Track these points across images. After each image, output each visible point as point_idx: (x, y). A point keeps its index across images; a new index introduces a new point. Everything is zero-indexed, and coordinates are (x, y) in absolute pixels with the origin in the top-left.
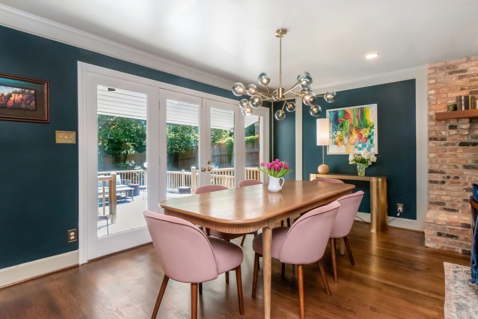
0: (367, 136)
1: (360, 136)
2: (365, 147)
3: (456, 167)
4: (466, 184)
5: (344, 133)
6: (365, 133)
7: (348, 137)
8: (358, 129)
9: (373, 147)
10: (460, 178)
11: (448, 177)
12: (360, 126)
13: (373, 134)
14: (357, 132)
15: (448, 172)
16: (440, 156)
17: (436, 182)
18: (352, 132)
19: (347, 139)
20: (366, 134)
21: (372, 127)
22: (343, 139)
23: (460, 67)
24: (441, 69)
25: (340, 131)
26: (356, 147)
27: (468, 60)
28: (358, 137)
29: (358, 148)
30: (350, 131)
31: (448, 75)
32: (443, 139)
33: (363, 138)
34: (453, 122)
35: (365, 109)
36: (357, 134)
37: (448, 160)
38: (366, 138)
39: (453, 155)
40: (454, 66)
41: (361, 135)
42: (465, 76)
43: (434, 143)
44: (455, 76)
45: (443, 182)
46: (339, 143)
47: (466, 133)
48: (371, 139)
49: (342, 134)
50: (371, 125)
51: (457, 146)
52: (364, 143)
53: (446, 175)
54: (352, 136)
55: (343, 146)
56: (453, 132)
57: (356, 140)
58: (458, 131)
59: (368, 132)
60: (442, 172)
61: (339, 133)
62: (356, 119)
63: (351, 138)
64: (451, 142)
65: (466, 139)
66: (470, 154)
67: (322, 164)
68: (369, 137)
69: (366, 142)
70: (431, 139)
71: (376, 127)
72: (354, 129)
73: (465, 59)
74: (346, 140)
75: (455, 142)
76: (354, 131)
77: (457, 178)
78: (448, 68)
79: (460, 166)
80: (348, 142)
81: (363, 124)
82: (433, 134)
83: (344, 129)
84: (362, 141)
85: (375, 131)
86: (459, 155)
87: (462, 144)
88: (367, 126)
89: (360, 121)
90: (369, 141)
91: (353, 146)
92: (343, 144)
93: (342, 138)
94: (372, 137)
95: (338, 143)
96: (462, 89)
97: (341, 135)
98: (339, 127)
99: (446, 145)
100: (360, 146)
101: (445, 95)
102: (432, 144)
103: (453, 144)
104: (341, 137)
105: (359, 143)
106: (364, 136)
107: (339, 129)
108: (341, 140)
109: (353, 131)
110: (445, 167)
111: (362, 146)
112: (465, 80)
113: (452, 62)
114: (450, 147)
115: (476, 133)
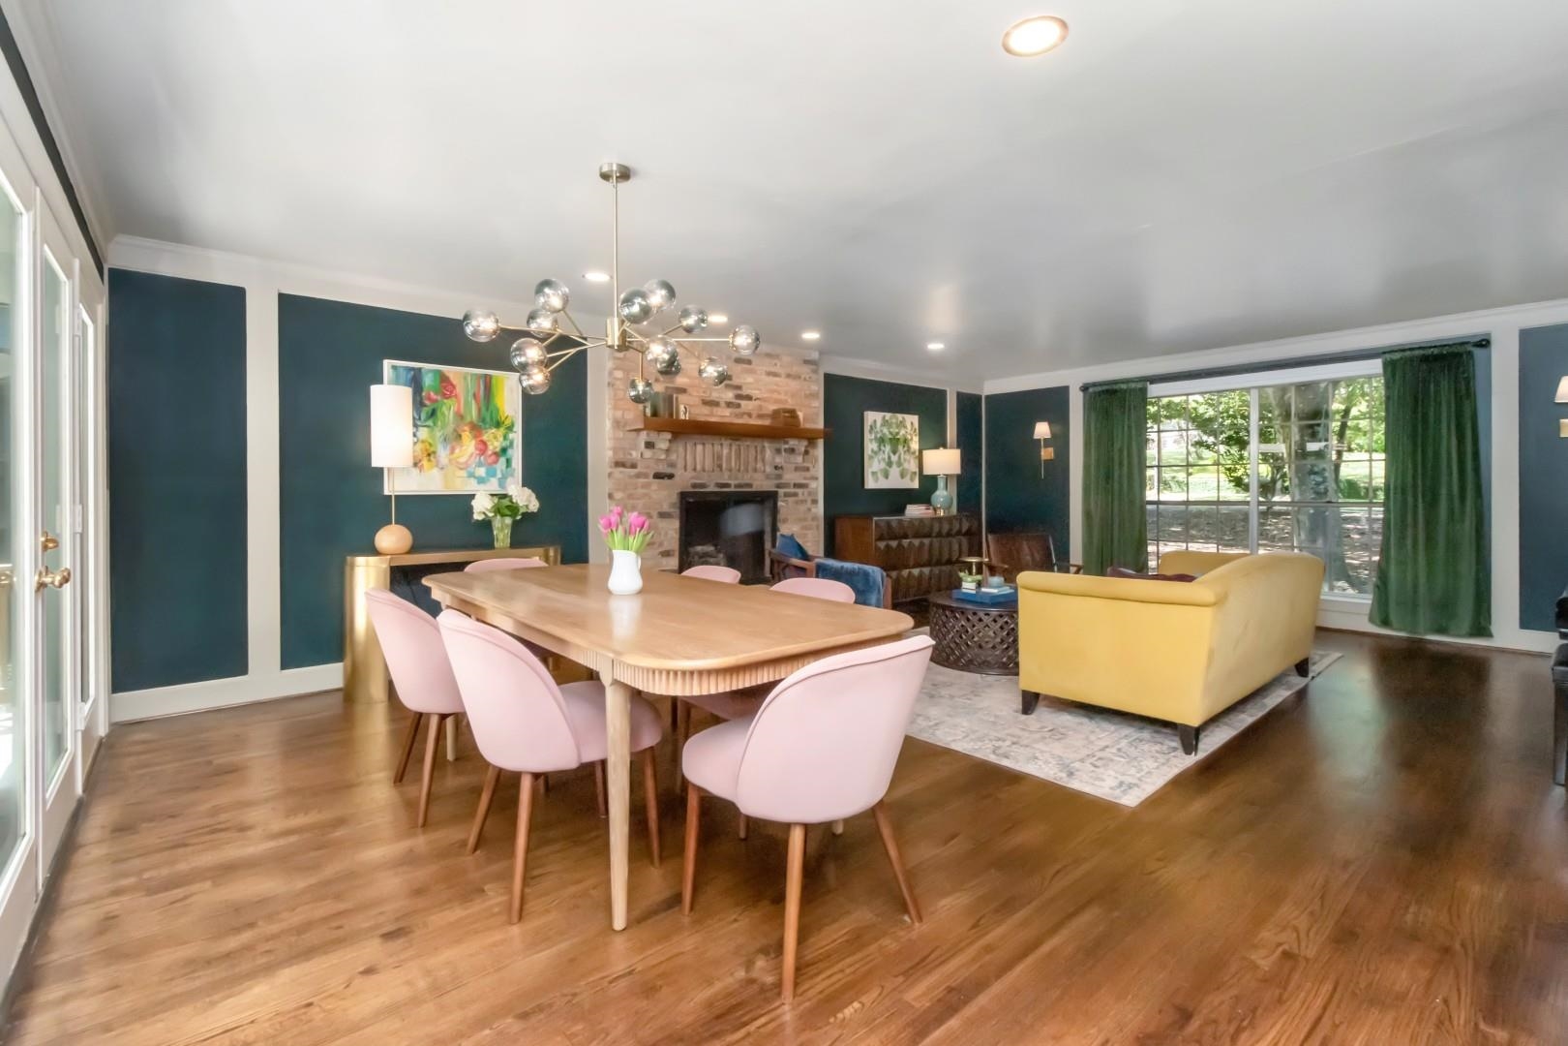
0: (498, 450)
1: (483, 447)
2: (494, 475)
4: (662, 544)
5: (438, 434)
6: (494, 439)
7: (448, 448)
8: (476, 429)
9: (512, 475)
10: (656, 535)
12: (483, 420)
13: (512, 443)
14: (475, 437)
16: (631, 497)
18: (460, 436)
19: (448, 452)
20: (496, 444)
21: (510, 428)
22: (434, 452)
25: (425, 429)
26: (471, 475)
28: (476, 449)
29: (475, 477)
30: (455, 430)
32: (634, 466)
33: (490, 453)
34: (653, 436)
35: (494, 381)
36: (473, 442)
37: (640, 505)
38: (495, 453)
39: (646, 495)
41: (484, 443)
43: (620, 472)
46: (425, 462)
47: (663, 457)
48: (508, 457)
49: (433, 436)
50: (508, 422)
51: (651, 479)
52: (490, 464)
54: (462, 446)
55: (435, 471)
56: (648, 453)
57: (471, 455)
58: (654, 453)
59: (501, 439)
61: (423, 433)
62: (473, 402)
63: (457, 451)
64: (645, 471)
65: (663, 469)
66: (665, 493)
67: (391, 523)
68: (504, 450)
69: (496, 462)
70: (618, 464)
71: (518, 427)
72: (466, 428)
74: (443, 454)
75: (648, 471)
76: (467, 433)
79: (655, 514)
80: (450, 460)
81: (489, 418)
82: (621, 457)
83: (439, 423)
84: (485, 459)
85: (517, 436)
86: (654, 496)
87: (658, 476)
88: (498, 425)
89: (483, 409)
90: (503, 460)
91: (464, 473)
92: (437, 466)
93: (432, 449)
94: (510, 452)
95: (420, 461)
96: (657, 380)
97: (431, 441)
98: (423, 416)
99: (638, 476)
100: (482, 472)
102: (618, 472)
103: (646, 476)
104: (430, 445)
105: (480, 465)
106: (491, 447)
107: (425, 421)
108: (429, 455)
109: (465, 431)
111: (487, 473)
114: (642, 480)
115: (673, 457)
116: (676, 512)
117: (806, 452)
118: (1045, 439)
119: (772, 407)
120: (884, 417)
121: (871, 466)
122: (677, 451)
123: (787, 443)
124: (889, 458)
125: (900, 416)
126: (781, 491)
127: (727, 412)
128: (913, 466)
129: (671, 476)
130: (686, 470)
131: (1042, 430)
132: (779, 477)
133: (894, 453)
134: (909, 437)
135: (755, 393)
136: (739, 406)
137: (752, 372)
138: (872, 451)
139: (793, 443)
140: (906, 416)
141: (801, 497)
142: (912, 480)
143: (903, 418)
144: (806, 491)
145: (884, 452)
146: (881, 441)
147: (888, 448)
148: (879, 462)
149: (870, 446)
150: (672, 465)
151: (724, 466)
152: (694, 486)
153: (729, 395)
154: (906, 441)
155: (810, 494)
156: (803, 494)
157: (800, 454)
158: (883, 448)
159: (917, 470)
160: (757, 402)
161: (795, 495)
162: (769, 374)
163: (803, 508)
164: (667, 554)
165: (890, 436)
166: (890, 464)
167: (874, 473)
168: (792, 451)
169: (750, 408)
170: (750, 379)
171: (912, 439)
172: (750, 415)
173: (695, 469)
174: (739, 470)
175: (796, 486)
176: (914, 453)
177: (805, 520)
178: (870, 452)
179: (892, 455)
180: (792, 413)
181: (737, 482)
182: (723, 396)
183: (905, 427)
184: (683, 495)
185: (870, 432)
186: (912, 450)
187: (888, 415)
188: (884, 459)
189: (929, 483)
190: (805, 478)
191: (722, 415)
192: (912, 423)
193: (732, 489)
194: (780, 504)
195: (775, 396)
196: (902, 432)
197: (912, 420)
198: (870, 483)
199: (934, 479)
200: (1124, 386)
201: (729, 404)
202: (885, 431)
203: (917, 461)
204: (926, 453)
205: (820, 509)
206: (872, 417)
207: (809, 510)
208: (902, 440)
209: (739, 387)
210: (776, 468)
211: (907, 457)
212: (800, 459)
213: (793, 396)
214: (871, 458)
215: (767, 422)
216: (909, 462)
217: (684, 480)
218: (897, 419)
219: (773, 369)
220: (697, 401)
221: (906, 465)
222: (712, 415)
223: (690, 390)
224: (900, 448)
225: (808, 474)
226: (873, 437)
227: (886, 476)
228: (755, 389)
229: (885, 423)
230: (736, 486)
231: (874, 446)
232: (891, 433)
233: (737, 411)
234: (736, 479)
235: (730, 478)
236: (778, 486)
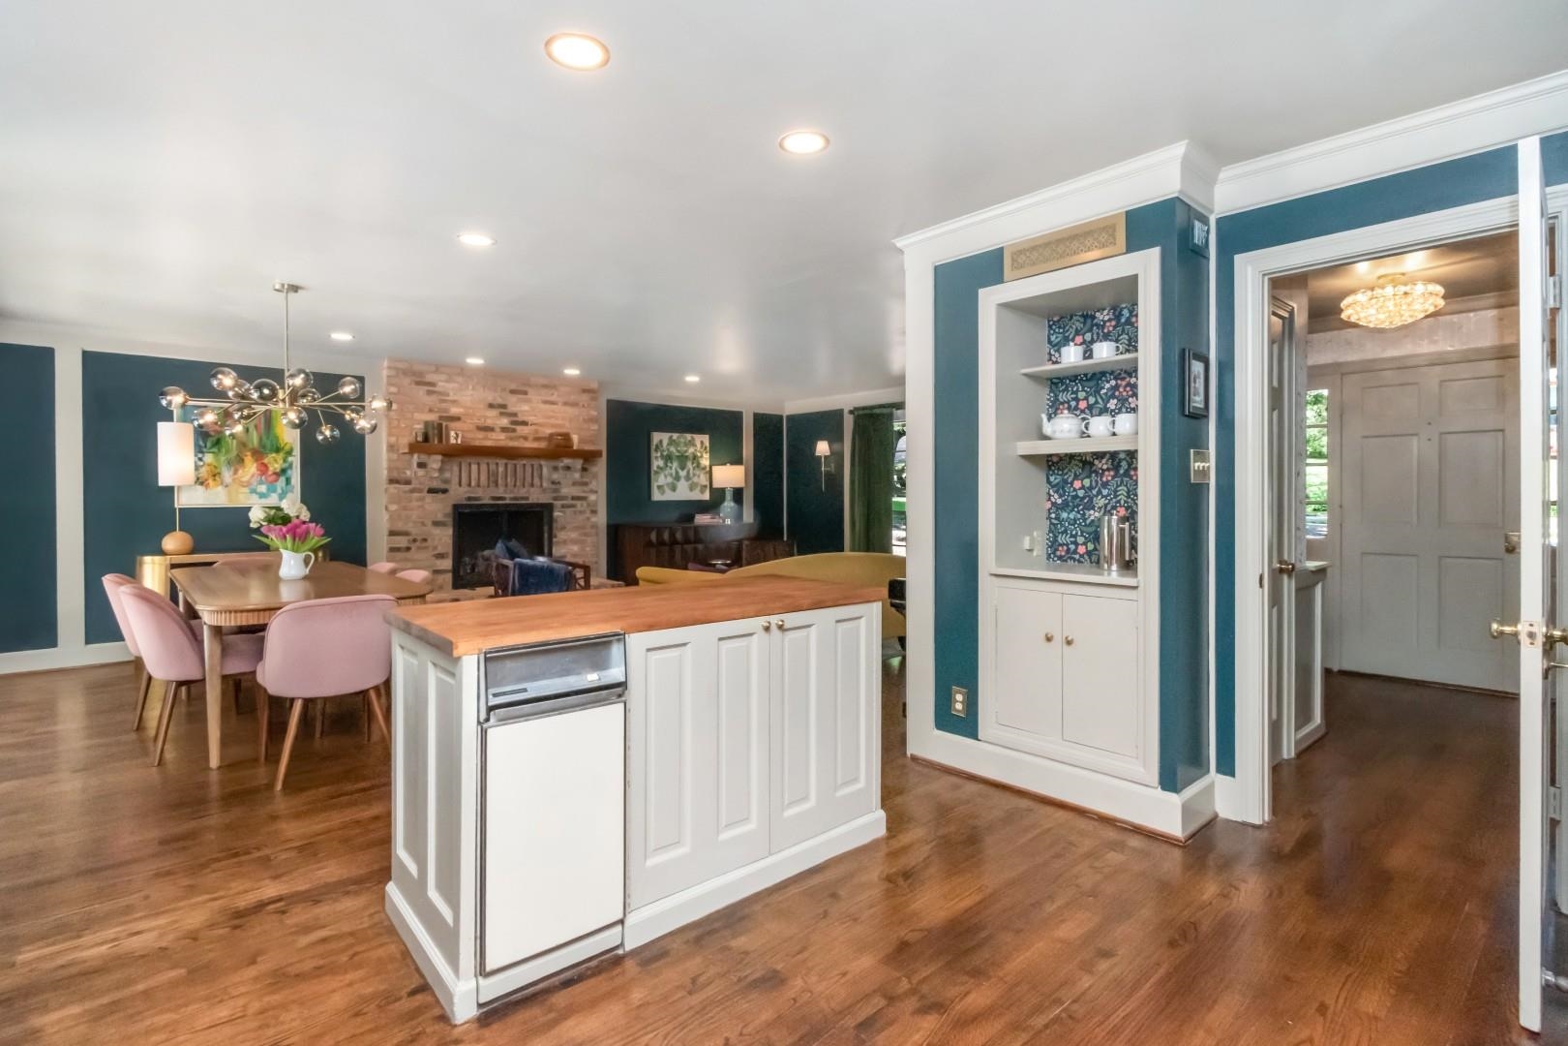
0: (278, 470)
1: (263, 469)
2: (275, 491)
3: (423, 524)
4: (435, 548)
5: (223, 458)
6: (275, 463)
7: (232, 469)
8: (258, 454)
9: (292, 492)
10: (429, 540)
11: (415, 541)
12: (264, 447)
13: (291, 466)
14: (257, 460)
15: (414, 531)
16: (405, 508)
17: (398, 550)
18: (243, 460)
19: (231, 473)
20: (276, 466)
21: (290, 453)
22: (219, 473)
23: (429, 378)
24: (405, 373)
25: (211, 455)
26: (253, 491)
27: (437, 370)
28: (258, 470)
29: (256, 493)
30: (238, 455)
31: (413, 386)
32: (408, 482)
33: (270, 473)
34: (424, 458)
35: (274, 414)
36: (255, 465)
37: (414, 515)
38: (275, 473)
39: (420, 507)
40: (421, 374)
41: (266, 466)
42: (433, 392)
43: (395, 488)
44: (422, 390)
45: (408, 549)
46: (210, 481)
47: (436, 475)
48: (287, 476)
49: (218, 460)
50: (287, 448)
51: (425, 494)
52: (271, 482)
53: (411, 538)
54: (245, 468)
55: (220, 488)
56: (421, 472)
57: (253, 476)
58: (427, 472)
59: (281, 461)
60: (406, 534)
61: (209, 458)
62: (255, 432)
63: (240, 472)
64: (418, 486)
65: (435, 484)
66: (439, 505)
67: (175, 530)
68: (284, 471)
69: (276, 481)
70: (392, 481)
71: (297, 452)
72: (249, 454)
73: (434, 369)
74: (227, 475)
75: (422, 487)
76: (250, 457)
77: (425, 540)
78: (414, 374)
79: (429, 523)
80: (234, 480)
81: (267, 446)
82: (395, 475)
83: (224, 450)
84: (266, 478)
85: (296, 460)
86: (427, 507)
87: (431, 491)
88: (278, 450)
89: (264, 438)
90: (282, 479)
91: (246, 490)
92: (222, 484)
93: (218, 470)
94: (289, 472)
95: (206, 480)
96: (431, 411)
97: (215, 464)
98: (209, 444)
99: (412, 491)
100: (263, 488)
101: (409, 415)
102: (393, 489)
103: (420, 491)
104: (215, 467)
105: (261, 483)
106: (271, 469)
107: (211, 448)
108: (214, 476)
109: (246, 456)
110: (411, 524)
111: (268, 489)
112: (434, 398)
113: (417, 368)
114: (416, 495)
115: (447, 475)
116: (450, 520)
117: (584, 469)
118: (826, 457)
119: (549, 431)
120: (671, 437)
121: (657, 481)
122: (451, 470)
123: (562, 462)
124: (677, 473)
125: (689, 436)
126: (558, 503)
127: (502, 436)
128: (703, 480)
129: (445, 491)
130: (460, 485)
131: (822, 448)
132: (556, 491)
133: (683, 469)
134: (699, 454)
135: (531, 419)
136: (514, 430)
137: (528, 401)
138: (658, 467)
139: (567, 461)
140: (695, 436)
141: (579, 508)
142: (702, 492)
143: (693, 438)
144: (585, 503)
145: (671, 468)
146: (668, 458)
147: (675, 465)
148: (666, 476)
149: (657, 463)
150: (446, 481)
151: (500, 481)
152: (469, 499)
153: (505, 422)
154: (695, 457)
155: (589, 505)
156: (582, 505)
157: (576, 471)
158: (669, 464)
159: (708, 483)
160: (533, 427)
161: (573, 506)
162: (546, 402)
163: (581, 518)
164: (440, 556)
165: (678, 454)
166: (677, 478)
167: (659, 487)
168: (568, 468)
169: (526, 432)
170: (526, 408)
171: (702, 456)
172: (525, 438)
173: (469, 485)
174: (515, 486)
175: (573, 498)
176: (704, 468)
177: (583, 527)
178: (655, 468)
179: (680, 471)
180: (567, 437)
181: (512, 495)
182: (498, 422)
183: (694, 445)
184: (456, 507)
185: (656, 451)
186: (702, 466)
187: (675, 436)
188: (671, 475)
189: (718, 495)
190: (584, 492)
191: (498, 439)
192: (702, 443)
193: (507, 502)
194: (556, 514)
195: (552, 421)
196: (691, 450)
197: (703, 440)
198: (657, 496)
199: (723, 491)
200: (877, 411)
201: (504, 430)
202: (672, 449)
203: (708, 475)
204: (715, 468)
205: (601, 519)
206: (657, 437)
207: (588, 519)
208: (691, 457)
209: (515, 415)
210: (553, 483)
211: (697, 472)
212: (577, 475)
213: (571, 420)
214: (656, 473)
215: (543, 445)
216: (699, 476)
217: (459, 493)
218: (686, 438)
219: (549, 399)
220: (472, 427)
221: (695, 480)
222: (486, 438)
223: (463, 418)
224: (689, 465)
225: (585, 488)
226: (659, 454)
227: (674, 489)
228: (531, 416)
229: (671, 442)
230: (511, 499)
231: (661, 463)
232: (678, 451)
233: (513, 435)
234: (512, 492)
235: (505, 492)
236: (555, 499)
